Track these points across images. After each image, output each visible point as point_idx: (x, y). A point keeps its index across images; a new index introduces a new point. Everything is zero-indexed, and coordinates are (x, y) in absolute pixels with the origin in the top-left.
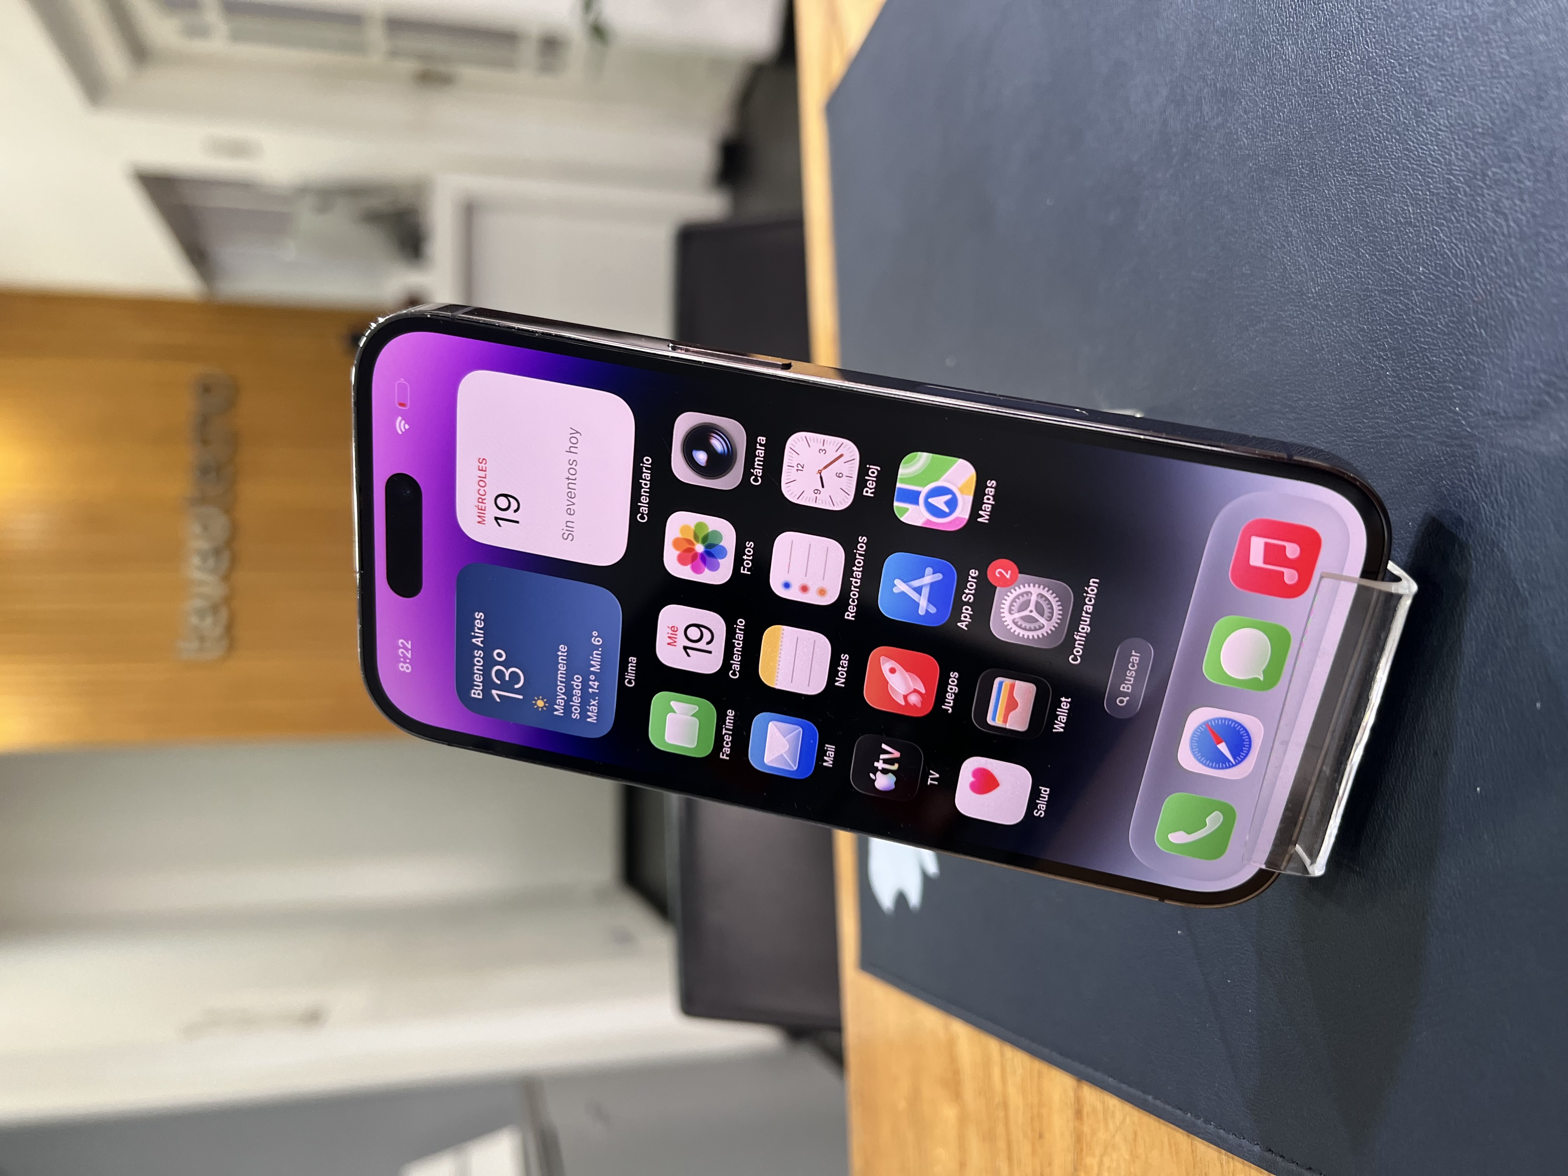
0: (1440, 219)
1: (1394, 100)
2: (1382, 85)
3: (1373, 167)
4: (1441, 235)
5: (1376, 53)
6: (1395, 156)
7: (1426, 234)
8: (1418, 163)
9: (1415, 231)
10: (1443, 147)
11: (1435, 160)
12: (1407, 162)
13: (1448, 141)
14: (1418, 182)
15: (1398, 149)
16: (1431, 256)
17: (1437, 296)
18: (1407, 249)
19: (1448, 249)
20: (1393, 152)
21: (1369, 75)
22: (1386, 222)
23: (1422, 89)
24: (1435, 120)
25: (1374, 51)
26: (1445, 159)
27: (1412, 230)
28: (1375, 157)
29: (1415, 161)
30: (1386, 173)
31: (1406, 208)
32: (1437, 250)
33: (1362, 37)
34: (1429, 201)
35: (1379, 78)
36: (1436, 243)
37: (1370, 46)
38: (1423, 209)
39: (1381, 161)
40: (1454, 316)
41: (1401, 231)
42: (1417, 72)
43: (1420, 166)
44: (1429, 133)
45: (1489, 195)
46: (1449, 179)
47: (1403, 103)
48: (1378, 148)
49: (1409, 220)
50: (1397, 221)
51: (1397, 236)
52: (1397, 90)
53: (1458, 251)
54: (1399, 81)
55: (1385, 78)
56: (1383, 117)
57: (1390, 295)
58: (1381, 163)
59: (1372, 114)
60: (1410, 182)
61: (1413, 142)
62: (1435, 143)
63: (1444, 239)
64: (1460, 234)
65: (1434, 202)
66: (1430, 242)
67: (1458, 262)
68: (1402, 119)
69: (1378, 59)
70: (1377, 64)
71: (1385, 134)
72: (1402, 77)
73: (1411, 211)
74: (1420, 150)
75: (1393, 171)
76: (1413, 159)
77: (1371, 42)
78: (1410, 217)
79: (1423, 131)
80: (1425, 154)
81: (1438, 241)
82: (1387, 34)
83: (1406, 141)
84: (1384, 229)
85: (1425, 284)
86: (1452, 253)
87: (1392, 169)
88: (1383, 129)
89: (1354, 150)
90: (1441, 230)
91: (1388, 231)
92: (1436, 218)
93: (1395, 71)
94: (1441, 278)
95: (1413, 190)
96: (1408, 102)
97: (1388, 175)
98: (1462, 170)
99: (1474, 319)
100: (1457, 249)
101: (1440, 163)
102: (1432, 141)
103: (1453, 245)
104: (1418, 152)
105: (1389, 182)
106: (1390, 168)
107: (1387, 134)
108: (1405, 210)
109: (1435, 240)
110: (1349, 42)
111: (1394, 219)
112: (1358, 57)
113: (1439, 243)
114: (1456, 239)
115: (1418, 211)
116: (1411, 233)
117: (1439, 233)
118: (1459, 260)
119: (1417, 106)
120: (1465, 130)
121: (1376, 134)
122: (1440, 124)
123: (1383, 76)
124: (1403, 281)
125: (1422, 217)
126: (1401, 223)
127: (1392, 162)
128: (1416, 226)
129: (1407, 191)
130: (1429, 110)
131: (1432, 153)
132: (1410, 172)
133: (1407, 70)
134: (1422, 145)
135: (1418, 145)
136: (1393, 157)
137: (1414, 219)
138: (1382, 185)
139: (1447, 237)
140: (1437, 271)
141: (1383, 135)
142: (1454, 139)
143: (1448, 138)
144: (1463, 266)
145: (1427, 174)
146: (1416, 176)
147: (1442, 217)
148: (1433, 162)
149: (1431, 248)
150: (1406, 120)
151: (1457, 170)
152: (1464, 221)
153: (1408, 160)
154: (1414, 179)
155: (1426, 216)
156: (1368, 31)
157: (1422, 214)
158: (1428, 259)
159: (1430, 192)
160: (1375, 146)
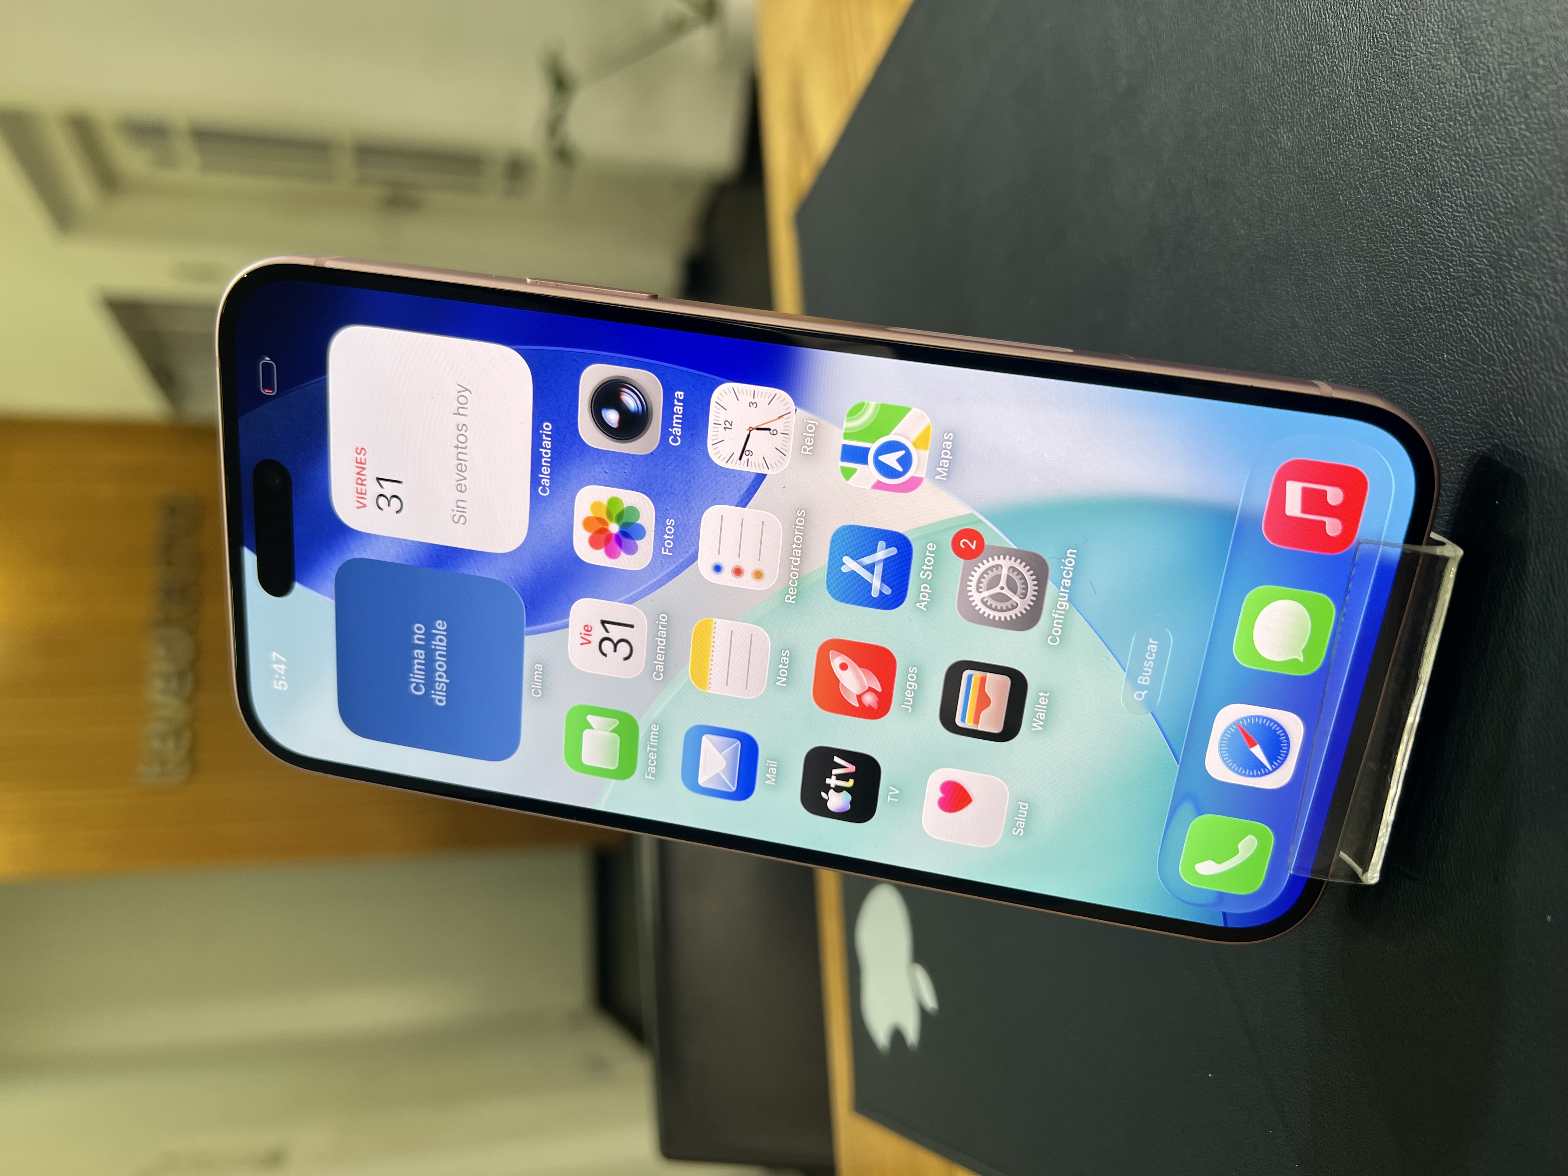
0: (1464, 303)
1: (1404, 183)
2: (1389, 168)
3: (1385, 252)
4: (1466, 320)
5: (1380, 136)
6: (1409, 240)
7: (1449, 320)
8: (1435, 246)
9: (1436, 317)
10: (1462, 228)
11: (1452, 242)
12: (1423, 246)
13: (1466, 222)
14: (1437, 266)
15: (1412, 233)
16: (1455, 342)
17: (1466, 384)
18: (1428, 335)
19: (1474, 334)
20: (1406, 236)
21: (1374, 159)
22: (1403, 309)
23: (1434, 171)
24: (1451, 202)
25: (1378, 134)
26: (1465, 241)
27: (1432, 316)
28: (1386, 243)
29: (1431, 244)
30: (1399, 258)
31: (1424, 293)
32: (1462, 335)
33: (1365, 120)
34: (1449, 285)
35: (1386, 161)
36: (1460, 328)
37: (1373, 129)
38: (1444, 294)
39: (1393, 246)
40: (1485, 404)
41: (1420, 318)
42: (1428, 153)
43: (1437, 249)
44: (1444, 215)
45: (1518, 276)
46: (1470, 261)
47: (1414, 186)
48: (1390, 233)
49: (1428, 305)
50: (1415, 307)
51: (1415, 323)
52: (1406, 172)
53: (1486, 336)
54: (1408, 163)
55: (1392, 161)
56: (1392, 201)
57: (1413, 384)
58: (1393, 248)
59: (1381, 198)
60: (1427, 265)
61: (1428, 225)
62: (1452, 225)
63: (1469, 324)
64: (1487, 318)
65: (1455, 286)
66: (1453, 327)
67: (1486, 347)
68: (1413, 202)
69: (1383, 142)
70: (1382, 147)
71: (1395, 218)
72: (1412, 160)
73: (1430, 297)
74: (1435, 233)
75: (1407, 256)
76: (1429, 242)
77: (1374, 125)
78: (1430, 303)
79: (1438, 213)
80: (1442, 237)
81: (1462, 326)
82: (1392, 117)
83: (1420, 224)
84: (1402, 316)
85: (1451, 372)
86: (1479, 338)
87: (1405, 254)
88: (1393, 213)
89: (1363, 236)
90: (1464, 314)
91: (1405, 317)
92: (1459, 303)
93: (1403, 153)
94: (1469, 365)
95: (1431, 274)
96: (1420, 184)
97: (1402, 260)
98: (1483, 252)
99: (1510, 407)
100: (1483, 332)
101: (1460, 245)
102: (1449, 223)
103: (1480, 330)
104: (1434, 236)
105: (1403, 267)
106: (1402, 253)
107: (1398, 218)
108: (1423, 295)
109: (1459, 326)
110: (1350, 127)
111: (1411, 305)
112: (1361, 141)
113: (1464, 328)
114: (1483, 324)
115: (1439, 296)
116: (1432, 319)
117: (1464, 318)
118: (1488, 345)
119: (1430, 189)
120: (1486, 210)
121: (1386, 218)
122: (1457, 205)
123: (1389, 159)
124: (1426, 369)
125: (1442, 302)
126: (1420, 309)
127: (1405, 246)
128: (1438, 312)
129: (1424, 275)
130: (1443, 191)
131: (1450, 235)
132: (1426, 256)
133: (1417, 152)
134: (1438, 227)
135: (1434, 227)
136: (1407, 241)
137: (1434, 303)
138: (1396, 271)
139: (1472, 322)
140: (1463, 357)
141: (1394, 220)
142: (1474, 220)
143: (1467, 218)
144: (1493, 352)
145: (1445, 257)
146: (1434, 259)
147: (1465, 301)
148: (1451, 244)
149: (1456, 334)
150: (1419, 202)
151: (1478, 252)
152: (1491, 304)
153: (1423, 244)
154: (1431, 262)
155: (1448, 301)
156: (1371, 114)
157: (1443, 299)
158: (1452, 345)
159: (1450, 275)
160: (1386, 231)
